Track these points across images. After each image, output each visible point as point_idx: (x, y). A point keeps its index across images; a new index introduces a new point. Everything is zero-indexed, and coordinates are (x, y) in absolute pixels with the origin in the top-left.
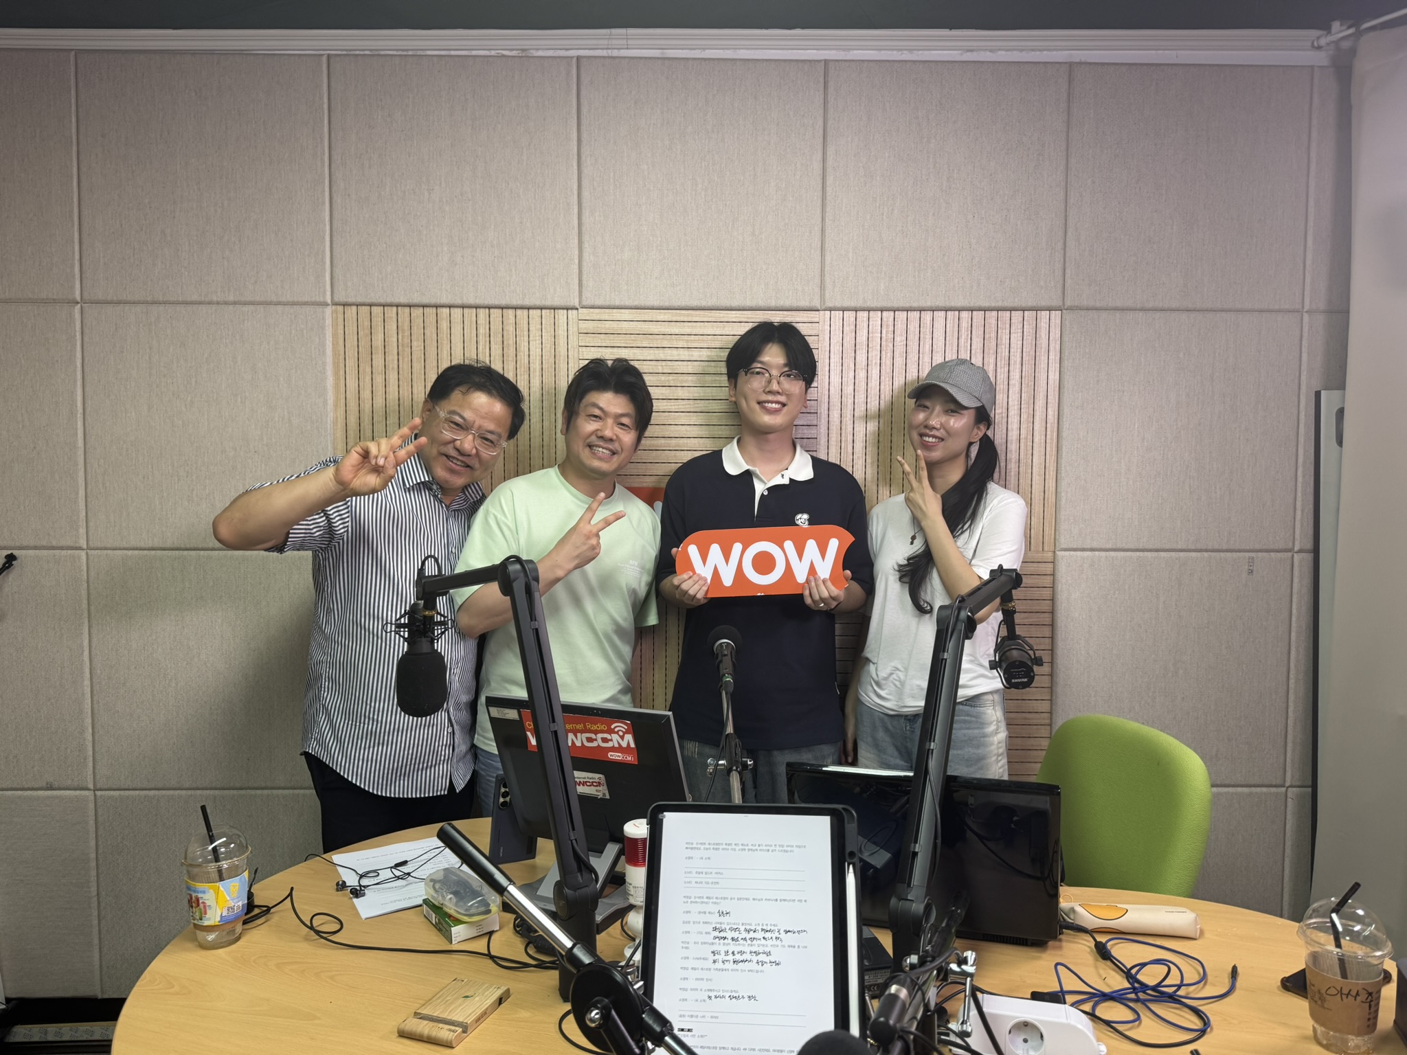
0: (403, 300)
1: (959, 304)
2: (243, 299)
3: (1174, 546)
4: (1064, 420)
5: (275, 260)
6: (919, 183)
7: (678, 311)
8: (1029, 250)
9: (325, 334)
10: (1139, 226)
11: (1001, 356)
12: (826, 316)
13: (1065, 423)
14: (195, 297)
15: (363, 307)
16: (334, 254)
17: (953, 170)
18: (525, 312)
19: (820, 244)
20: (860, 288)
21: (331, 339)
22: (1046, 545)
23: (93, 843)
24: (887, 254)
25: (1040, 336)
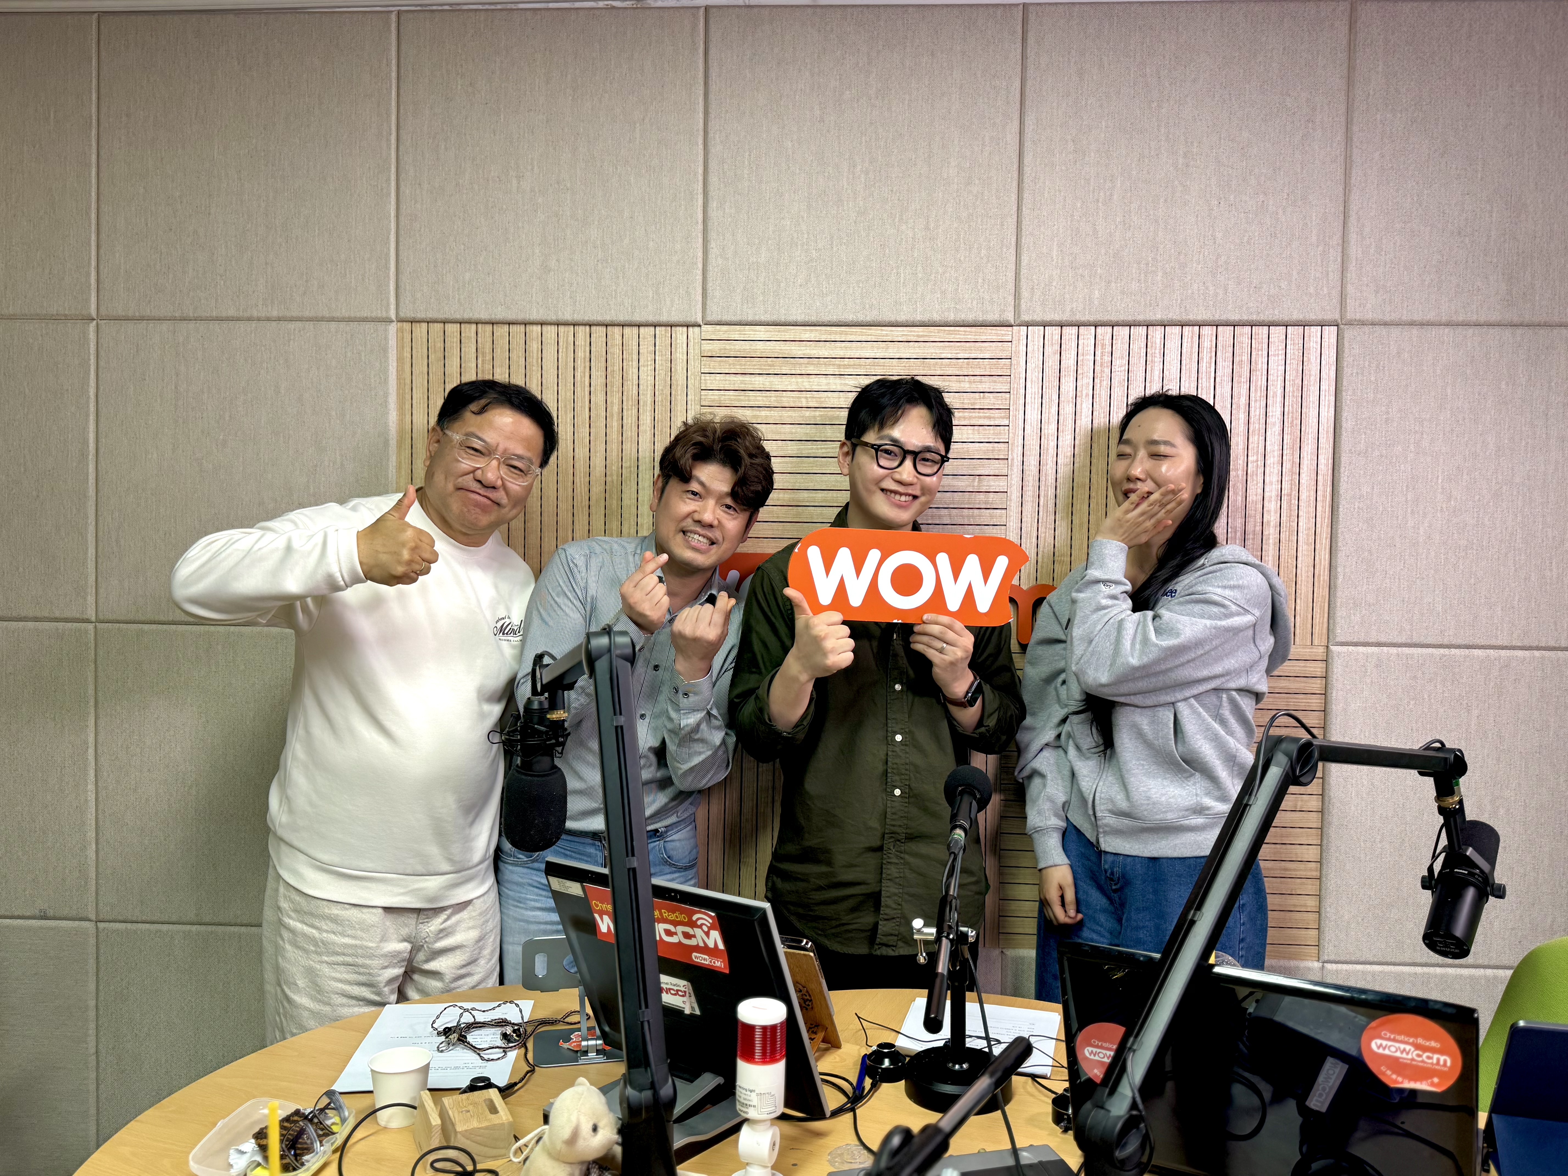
0: (484, 316)
1: (1200, 318)
2: (288, 314)
3: (1493, 642)
4: (1342, 470)
5: (329, 265)
6: (1146, 161)
7: (828, 328)
8: (1293, 246)
9: (388, 358)
10: (1444, 213)
11: (1256, 386)
12: (1022, 333)
13: (1342, 475)
14: (231, 312)
15: (436, 324)
16: (401, 258)
17: (1192, 143)
18: (635, 329)
19: (1014, 239)
20: (1067, 296)
21: (395, 364)
22: (1315, 636)
23: (92, 986)
24: (1103, 251)
25: (1309, 359)
